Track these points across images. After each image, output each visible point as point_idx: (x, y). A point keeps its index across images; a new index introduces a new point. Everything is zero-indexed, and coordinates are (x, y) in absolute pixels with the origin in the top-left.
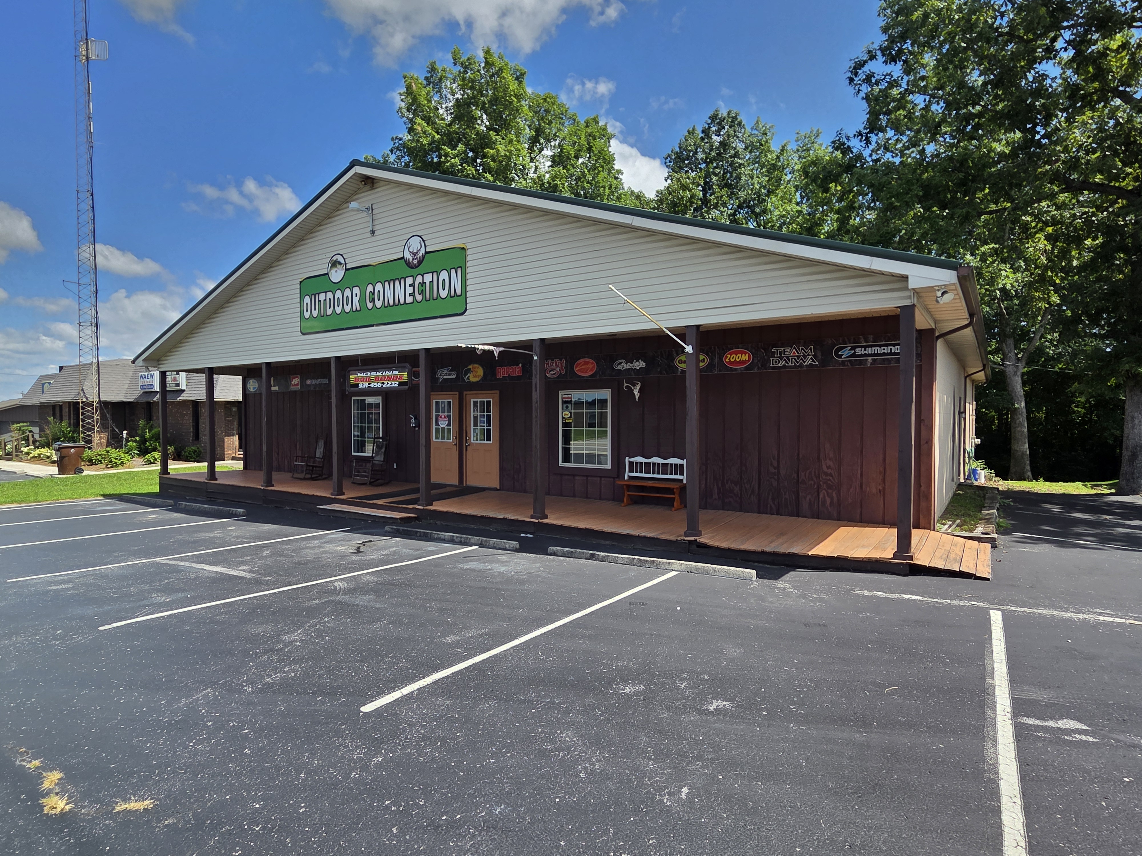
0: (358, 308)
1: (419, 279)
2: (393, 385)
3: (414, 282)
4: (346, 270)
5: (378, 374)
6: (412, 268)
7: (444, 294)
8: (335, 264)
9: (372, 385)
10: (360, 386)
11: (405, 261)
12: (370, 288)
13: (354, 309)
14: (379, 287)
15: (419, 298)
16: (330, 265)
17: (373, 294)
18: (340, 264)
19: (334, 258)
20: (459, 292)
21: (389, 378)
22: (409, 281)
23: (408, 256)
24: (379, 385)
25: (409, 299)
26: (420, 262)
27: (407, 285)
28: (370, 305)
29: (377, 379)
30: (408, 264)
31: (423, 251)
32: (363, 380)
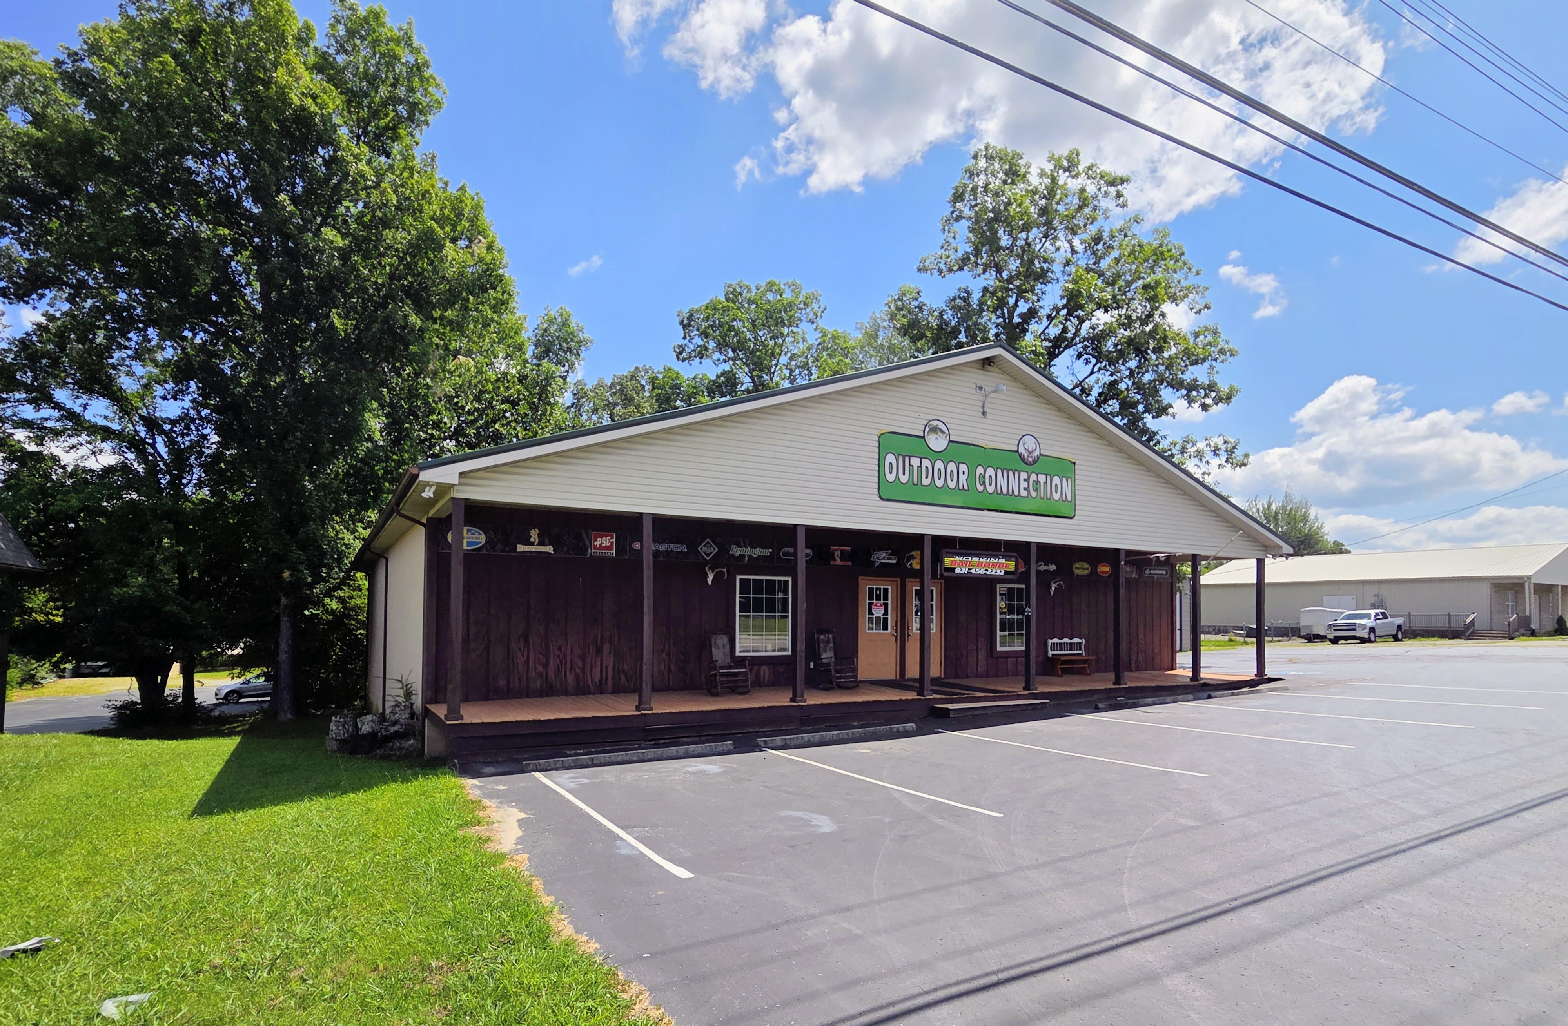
0: (966, 487)
1: (1033, 477)
2: (999, 573)
3: (1029, 478)
4: (950, 441)
5: (981, 560)
6: (1026, 464)
7: (1056, 496)
8: (934, 430)
9: (973, 571)
10: (958, 571)
11: (1020, 456)
12: (980, 470)
13: (961, 487)
14: (990, 472)
15: (1034, 494)
16: (927, 429)
17: (984, 477)
18: (943, 432)
19: (934, 423)
20: (1069, 498)
21: (994, 565)
22: (1024, 475)
23: (1022, 450)
24: (982, 572)
25: (1024, 493)
26: (1035, 462)
27: (1022, 480)
28: (980, 488)
29: (979, 565)
30: (1022, 459)
31: (1037, 453)
32: (961, 564)
